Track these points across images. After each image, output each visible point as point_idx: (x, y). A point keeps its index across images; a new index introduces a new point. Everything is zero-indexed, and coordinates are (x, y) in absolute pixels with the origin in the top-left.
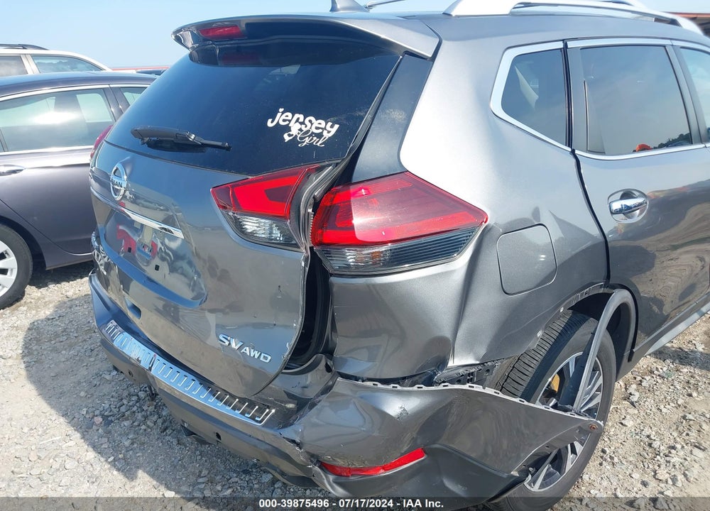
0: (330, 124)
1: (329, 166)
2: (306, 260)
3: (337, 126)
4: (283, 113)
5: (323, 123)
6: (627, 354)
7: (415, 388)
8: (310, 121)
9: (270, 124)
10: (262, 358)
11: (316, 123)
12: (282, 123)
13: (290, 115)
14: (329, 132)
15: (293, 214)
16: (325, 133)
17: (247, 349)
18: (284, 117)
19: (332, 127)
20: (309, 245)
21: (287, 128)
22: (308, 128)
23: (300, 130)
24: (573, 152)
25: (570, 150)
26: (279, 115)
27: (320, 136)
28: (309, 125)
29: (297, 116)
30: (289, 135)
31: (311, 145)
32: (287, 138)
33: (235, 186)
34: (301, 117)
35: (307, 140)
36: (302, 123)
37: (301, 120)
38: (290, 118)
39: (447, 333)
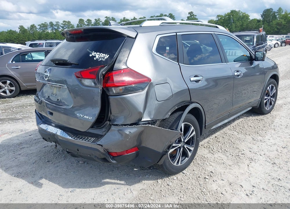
0: (107, 55)
1: (106, 66)
2: (101, 90)
3: (108, 56)
4: (94, 53)
5: (105, 55)
6: (204, 126)
7: (133, 126)
8: (101, 54)
9: (90, 56)
10: (89, 118)
11: (103, 55)
12: (94, 55)
13: (96, 53)
14: (106, 57)
15: (97, 78)
16: (105, 57)
17: (85, 116)
18: (94, 54)
19: (107, 56)
20: (102, 87)
21: (95, 56)
22: (101, 56)
23: (99, 57)
24: (179, 64)
25: (178, 63)
26: (93, 53)
27: (104, 58)
28: (101, 55)
29: (98, 53)
30: (96, 58)
31: (101, 60)
32: (95, 59)
33: (81, 72)
34: (99, 53)
35: (100, 59)
36: (99, 55)
37: (99, 54)
38: (96, 54)
39: (142, 111)
